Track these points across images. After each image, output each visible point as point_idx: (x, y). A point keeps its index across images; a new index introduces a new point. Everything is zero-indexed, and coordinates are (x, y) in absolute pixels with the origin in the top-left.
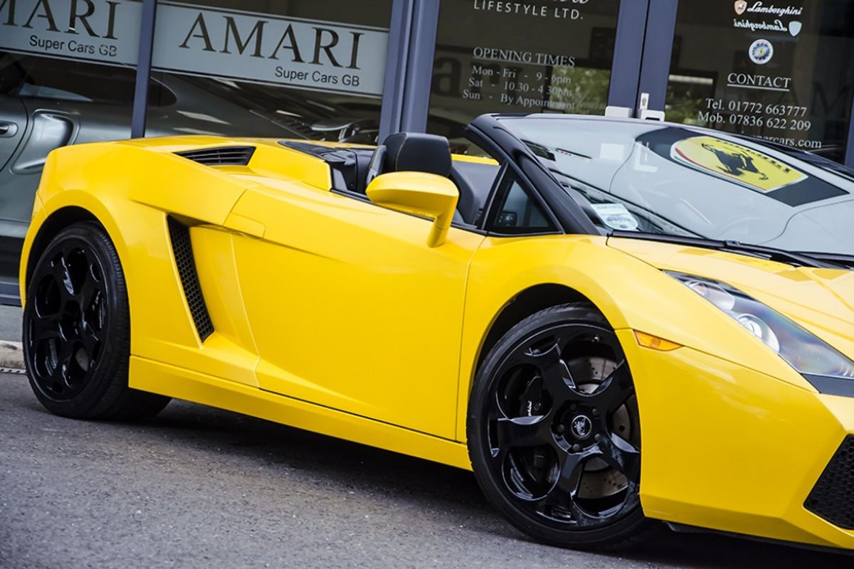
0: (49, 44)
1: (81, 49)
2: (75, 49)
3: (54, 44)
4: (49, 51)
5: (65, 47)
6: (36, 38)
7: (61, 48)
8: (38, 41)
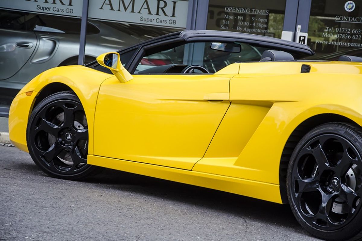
0: (45, 9)
1: (58, 10)
2: (56, 11)
3: (47, 9)
4: (45, 11)
5: (51, 9)
6: (39, 6)
7: (50, 10)
8: (40, 7)
